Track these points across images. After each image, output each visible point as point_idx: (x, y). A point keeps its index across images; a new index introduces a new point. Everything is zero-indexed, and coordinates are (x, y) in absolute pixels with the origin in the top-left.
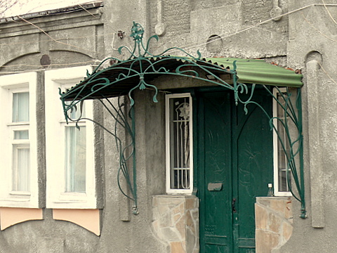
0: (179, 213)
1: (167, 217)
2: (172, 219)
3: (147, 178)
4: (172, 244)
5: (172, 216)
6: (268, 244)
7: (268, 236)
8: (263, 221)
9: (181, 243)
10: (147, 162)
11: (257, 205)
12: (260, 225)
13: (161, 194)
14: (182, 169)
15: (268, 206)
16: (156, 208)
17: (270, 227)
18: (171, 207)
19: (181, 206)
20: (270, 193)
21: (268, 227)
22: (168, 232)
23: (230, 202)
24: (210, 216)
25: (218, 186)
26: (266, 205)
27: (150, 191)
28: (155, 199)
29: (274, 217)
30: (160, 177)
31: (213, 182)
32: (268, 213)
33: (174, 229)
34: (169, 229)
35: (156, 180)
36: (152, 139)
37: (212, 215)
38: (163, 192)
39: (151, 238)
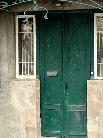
0: (31, 91)
1: (22, 93)
2: (26, 94)
3: (8, 69)
4: (26, 110)
5: (26, 92)
6: (96, 109)
7: (96, 104)
8: (93, 95)
9: (32, 110)
10: (8, 58)
11: (88, 85)
12: (91, 97)
13: (14, 79)
14: (28, 63)
15: (95, 86)
16: (13, 88)
17: (97, 98)
18: (24, 87)
19: (33, 86)
20: (92, 77)
21: (96, 98)
22: (23, 103)
23: (64, 84)
24: (48, 92)
25: (55, 73)
26: (94, 85)
27: (10, 77)
28: (12, 82)
29: (100, 92)
30: (13, 68)
31: (50, 70)
32: (96, 90)
33: (27, 101)
34: (24, 101)
35: (12, 70)
36: (10, 44)
37: (50, 91)
38: (15, 78)
39: (11, 107)
